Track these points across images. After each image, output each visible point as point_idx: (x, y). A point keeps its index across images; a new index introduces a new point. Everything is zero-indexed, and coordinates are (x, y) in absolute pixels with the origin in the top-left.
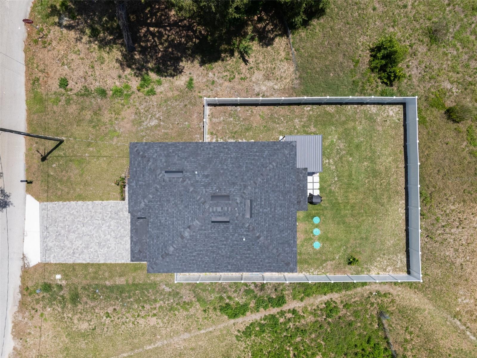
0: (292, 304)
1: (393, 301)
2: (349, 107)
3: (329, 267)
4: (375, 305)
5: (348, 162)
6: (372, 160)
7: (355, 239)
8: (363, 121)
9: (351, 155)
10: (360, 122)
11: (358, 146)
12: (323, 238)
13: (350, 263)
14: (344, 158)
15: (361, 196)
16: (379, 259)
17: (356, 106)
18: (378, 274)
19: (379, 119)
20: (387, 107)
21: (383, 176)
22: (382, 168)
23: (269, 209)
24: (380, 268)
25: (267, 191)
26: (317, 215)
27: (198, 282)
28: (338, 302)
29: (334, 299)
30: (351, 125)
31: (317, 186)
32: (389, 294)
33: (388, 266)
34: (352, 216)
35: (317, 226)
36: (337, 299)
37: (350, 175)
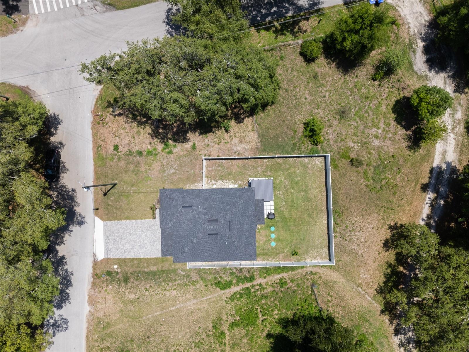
0: (259, 281)
1: (320, 277)
2: (291, 159)
3: (281, 257)
4: (309, 280)
5: (291, 193)
6: (306, 191)
7: (297, 240)
8: (300, 168)
9: (293, 188)
10: (298, 168)
11: (297, 183)
12: (277, 240)
13: (293, 255)
14: (289, 191)
15: (300, 213)
16: (311, 252)
17: (295, 158)
18: (311, 261)
19: (310, 166)
20: (314, 158)
21: (313, 201)
22: (312, 196)
23: (240, 226)
24: (312, 258)
25: (239, 216)
26: (273, 225)
27: (201, 268)
28: (287, 279)
29: (284, 277)
30: (292, 170)
31: (273, 208)
32: (318, 273)
33: (317, 256)
34: (295, 225)
35: (273, 232)
36: (286, 277)
37: (293, 201)
